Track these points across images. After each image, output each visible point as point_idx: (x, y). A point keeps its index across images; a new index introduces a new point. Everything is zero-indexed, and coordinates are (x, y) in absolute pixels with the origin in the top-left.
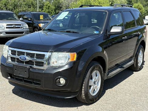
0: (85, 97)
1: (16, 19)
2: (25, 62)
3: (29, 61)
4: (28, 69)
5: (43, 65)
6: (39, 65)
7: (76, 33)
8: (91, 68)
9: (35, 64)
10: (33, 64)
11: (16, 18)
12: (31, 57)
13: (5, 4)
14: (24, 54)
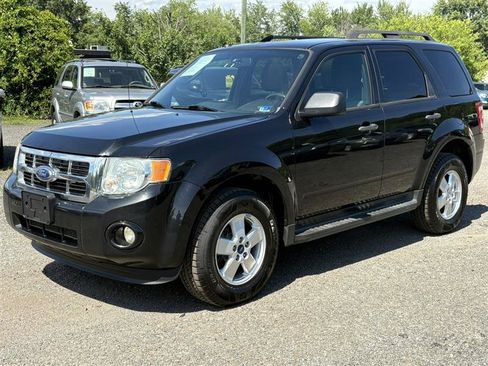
0: (203, 284)
1: (149, 85)
2: (50, 183)
3: (58, 180)
4: (49, 200)
5: (84, 193)
6: (78, 192)
7: (210, 110)
8: (223, 205)
9: (68, 188)
10: (64, 190)
11: (150, 81)
12: (61, 170)
13: (145, 46)
14: (47, 164)
